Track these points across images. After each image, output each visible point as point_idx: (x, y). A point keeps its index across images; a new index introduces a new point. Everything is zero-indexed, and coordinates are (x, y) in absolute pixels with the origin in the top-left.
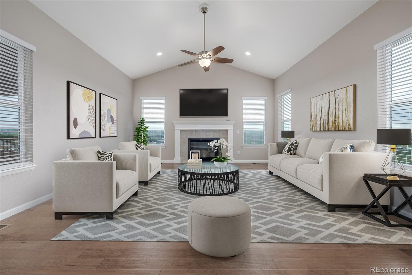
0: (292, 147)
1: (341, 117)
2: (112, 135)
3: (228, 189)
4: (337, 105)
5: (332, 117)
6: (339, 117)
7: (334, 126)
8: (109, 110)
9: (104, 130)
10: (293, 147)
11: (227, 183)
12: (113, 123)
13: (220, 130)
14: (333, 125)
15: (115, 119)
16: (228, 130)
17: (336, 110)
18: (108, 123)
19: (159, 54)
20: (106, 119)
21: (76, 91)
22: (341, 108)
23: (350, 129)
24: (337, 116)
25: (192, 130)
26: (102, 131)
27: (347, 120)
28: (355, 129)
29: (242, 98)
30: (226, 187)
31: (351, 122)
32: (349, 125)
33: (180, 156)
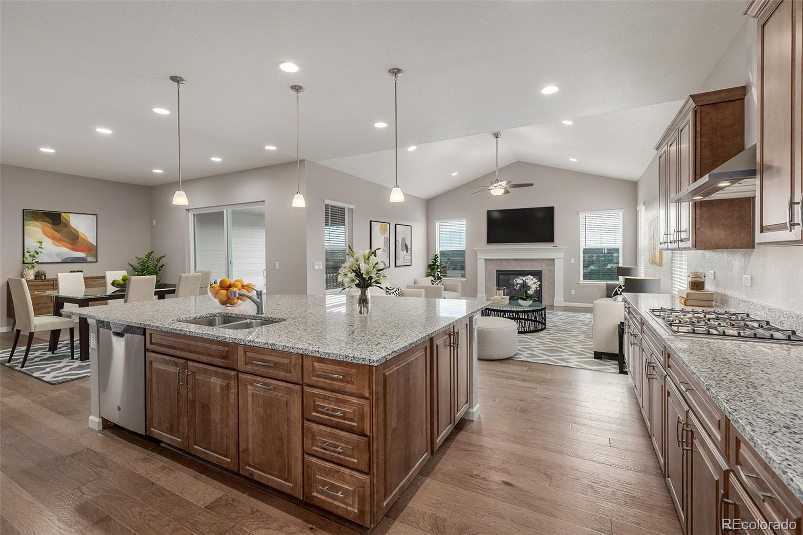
0: (619, 290)
2: (406, 264)
3: (524, 328)
8: (403, 239)
9: (399, 260)
10: (621, 290)
11: (524, 321)
12: (407, 252)
13: (542, 260)
15: (409, 247)
16: (555, 260)
18: (403, 252)
19: (454, 174)
20: (401, 249)
21: (376, 227)
25: (502, 260)
26: (397, 261)
29: (578, 213)
30: (522, 326)
33: (486, 292)
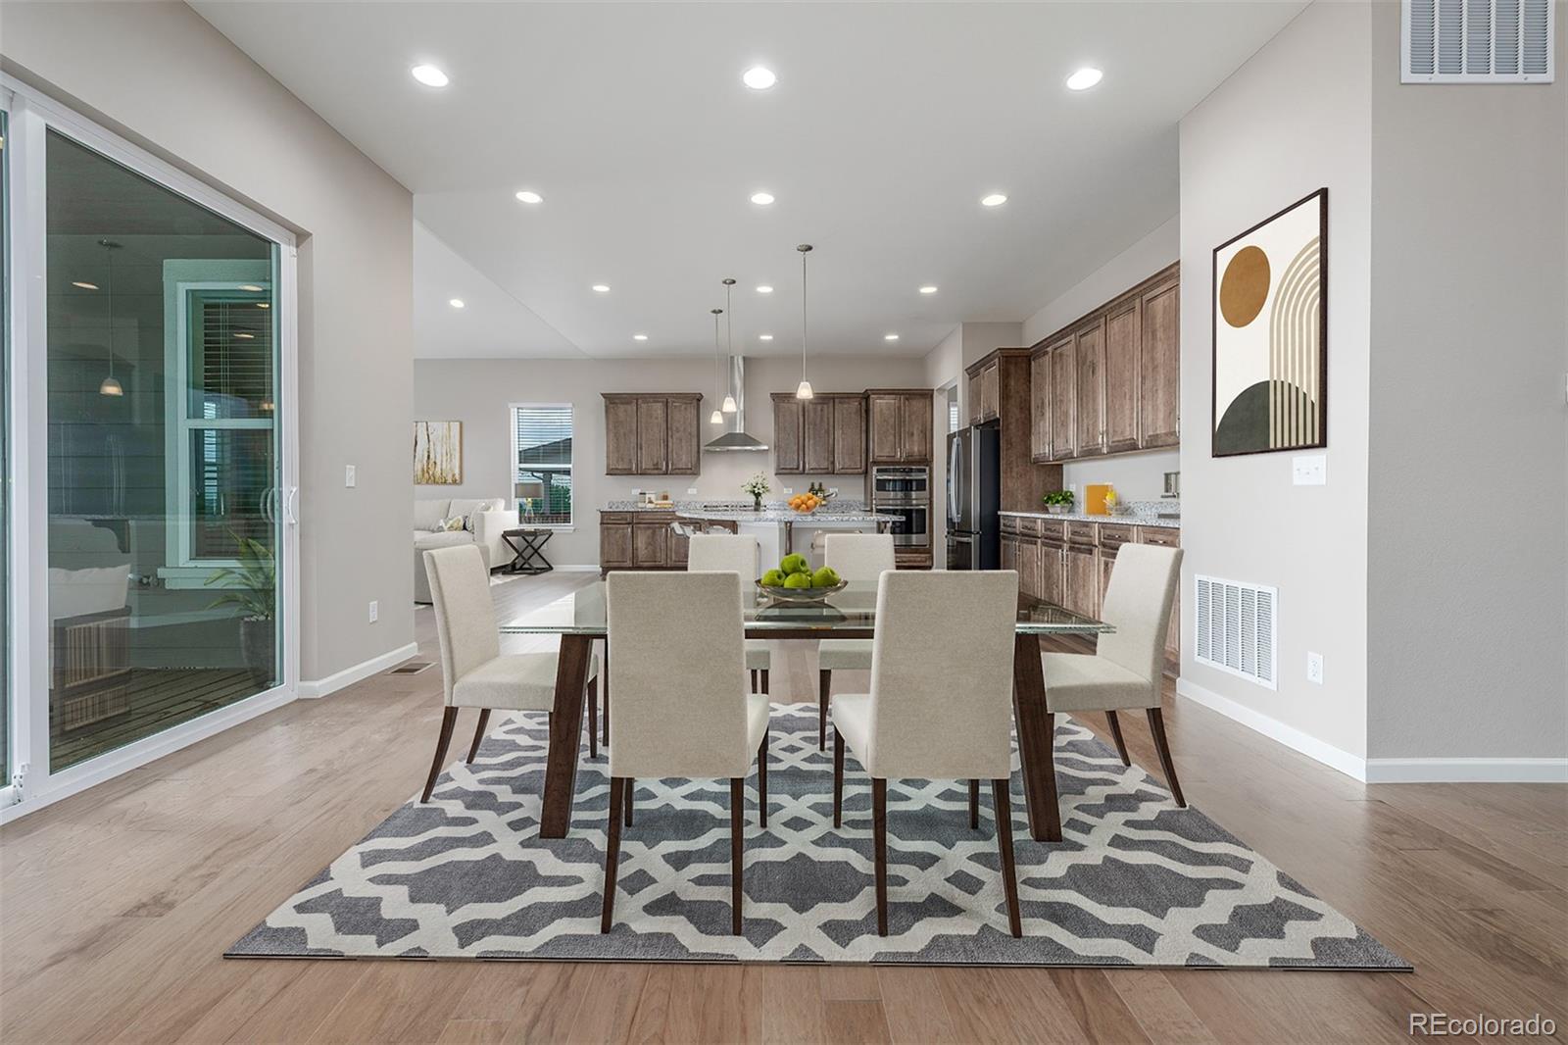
1: (438, 463)
4: (431, 443)
5: (422, 461)
6: (435, 463)
7: (426, 475)
14: (423, 475)
17: (429, 452)
22: (438, 449)
23: (454, 482)
24: (431, 462)
27: (451, 469)
28: (461, 482)
31: (457, 471)
32: (454, 475)
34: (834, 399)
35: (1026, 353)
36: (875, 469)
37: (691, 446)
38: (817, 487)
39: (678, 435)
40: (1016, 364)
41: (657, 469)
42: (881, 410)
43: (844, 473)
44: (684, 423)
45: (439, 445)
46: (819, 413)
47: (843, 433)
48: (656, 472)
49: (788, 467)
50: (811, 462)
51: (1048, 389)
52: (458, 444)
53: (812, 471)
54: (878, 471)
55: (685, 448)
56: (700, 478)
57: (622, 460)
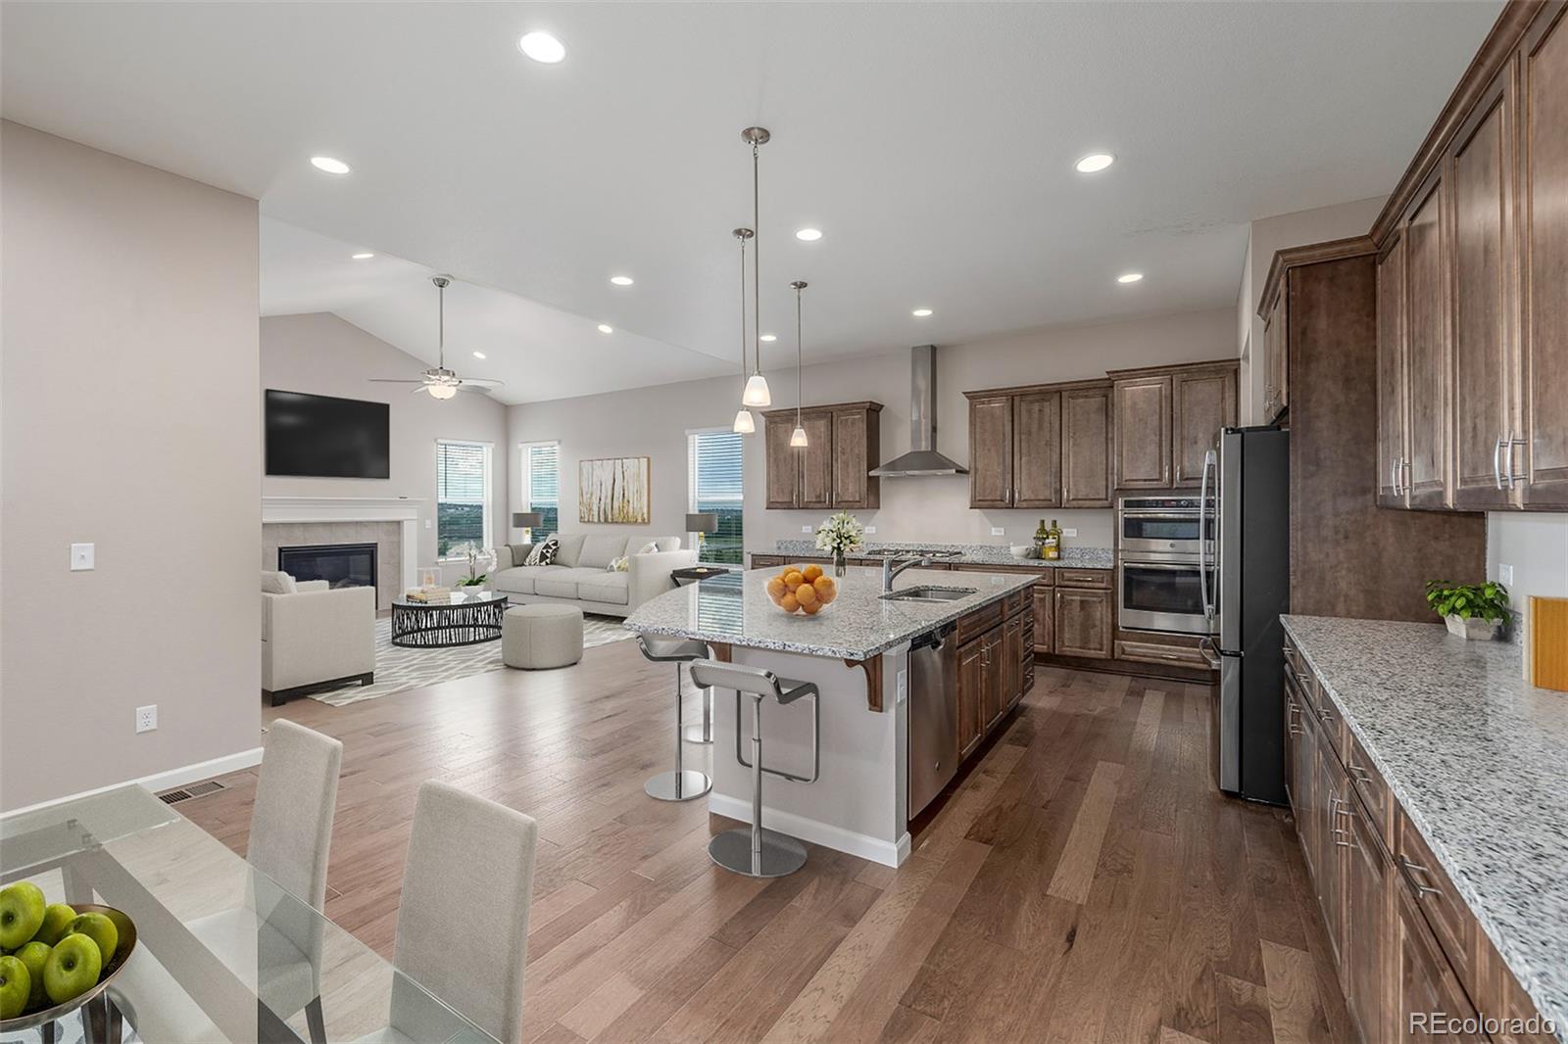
0: (547, 552)
1: (630, 501)
4: (625, 481)
5: (618, 502)
6: (628, 501)
7: (621, 514)
10: (551, 552)
13: (378, 522)
14: (619, 514)
16: (402, 521)
17: (623, 490)
22: (631, 487)
23: (643, 522)
24: (625, 500)
27: (640, 507)
28: (648, 521)
29: (436, 441)
31: (645, 510)
32: (642, 514)
34: (1060, 392)
35: (1360, 249)
36: (1121, 501)
37: (859, 471)
38: (1048, 527)
39: (844, 458)
40: (1332, 280)
41: (820, 502)
42: (1135, 403)
43: (1079, 506)
44: (851, 442)
45: (631, 481)
46: (1036, 415)
47: (1074, 444)
48: (819, 505)
49: (989, 498)
50: (1024, 489)
51: (1402, 322)
52: (646, 482)
53: (1025, 504)
54: (1128, 504)
55: (852, 474)
56: (880, 512)
57: (783, 492)
